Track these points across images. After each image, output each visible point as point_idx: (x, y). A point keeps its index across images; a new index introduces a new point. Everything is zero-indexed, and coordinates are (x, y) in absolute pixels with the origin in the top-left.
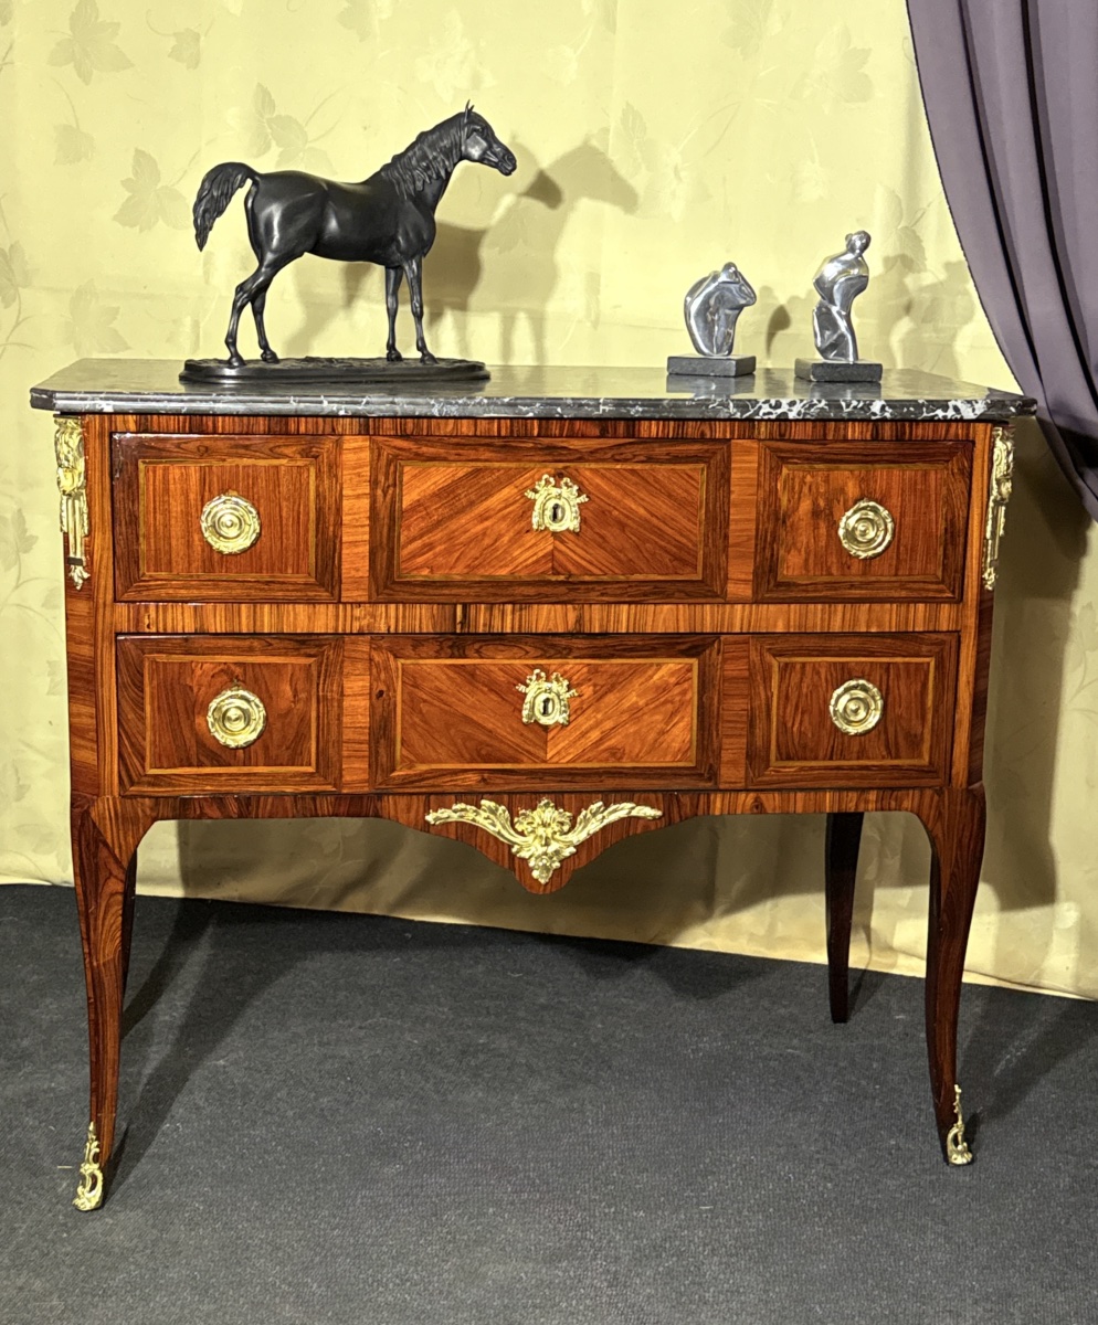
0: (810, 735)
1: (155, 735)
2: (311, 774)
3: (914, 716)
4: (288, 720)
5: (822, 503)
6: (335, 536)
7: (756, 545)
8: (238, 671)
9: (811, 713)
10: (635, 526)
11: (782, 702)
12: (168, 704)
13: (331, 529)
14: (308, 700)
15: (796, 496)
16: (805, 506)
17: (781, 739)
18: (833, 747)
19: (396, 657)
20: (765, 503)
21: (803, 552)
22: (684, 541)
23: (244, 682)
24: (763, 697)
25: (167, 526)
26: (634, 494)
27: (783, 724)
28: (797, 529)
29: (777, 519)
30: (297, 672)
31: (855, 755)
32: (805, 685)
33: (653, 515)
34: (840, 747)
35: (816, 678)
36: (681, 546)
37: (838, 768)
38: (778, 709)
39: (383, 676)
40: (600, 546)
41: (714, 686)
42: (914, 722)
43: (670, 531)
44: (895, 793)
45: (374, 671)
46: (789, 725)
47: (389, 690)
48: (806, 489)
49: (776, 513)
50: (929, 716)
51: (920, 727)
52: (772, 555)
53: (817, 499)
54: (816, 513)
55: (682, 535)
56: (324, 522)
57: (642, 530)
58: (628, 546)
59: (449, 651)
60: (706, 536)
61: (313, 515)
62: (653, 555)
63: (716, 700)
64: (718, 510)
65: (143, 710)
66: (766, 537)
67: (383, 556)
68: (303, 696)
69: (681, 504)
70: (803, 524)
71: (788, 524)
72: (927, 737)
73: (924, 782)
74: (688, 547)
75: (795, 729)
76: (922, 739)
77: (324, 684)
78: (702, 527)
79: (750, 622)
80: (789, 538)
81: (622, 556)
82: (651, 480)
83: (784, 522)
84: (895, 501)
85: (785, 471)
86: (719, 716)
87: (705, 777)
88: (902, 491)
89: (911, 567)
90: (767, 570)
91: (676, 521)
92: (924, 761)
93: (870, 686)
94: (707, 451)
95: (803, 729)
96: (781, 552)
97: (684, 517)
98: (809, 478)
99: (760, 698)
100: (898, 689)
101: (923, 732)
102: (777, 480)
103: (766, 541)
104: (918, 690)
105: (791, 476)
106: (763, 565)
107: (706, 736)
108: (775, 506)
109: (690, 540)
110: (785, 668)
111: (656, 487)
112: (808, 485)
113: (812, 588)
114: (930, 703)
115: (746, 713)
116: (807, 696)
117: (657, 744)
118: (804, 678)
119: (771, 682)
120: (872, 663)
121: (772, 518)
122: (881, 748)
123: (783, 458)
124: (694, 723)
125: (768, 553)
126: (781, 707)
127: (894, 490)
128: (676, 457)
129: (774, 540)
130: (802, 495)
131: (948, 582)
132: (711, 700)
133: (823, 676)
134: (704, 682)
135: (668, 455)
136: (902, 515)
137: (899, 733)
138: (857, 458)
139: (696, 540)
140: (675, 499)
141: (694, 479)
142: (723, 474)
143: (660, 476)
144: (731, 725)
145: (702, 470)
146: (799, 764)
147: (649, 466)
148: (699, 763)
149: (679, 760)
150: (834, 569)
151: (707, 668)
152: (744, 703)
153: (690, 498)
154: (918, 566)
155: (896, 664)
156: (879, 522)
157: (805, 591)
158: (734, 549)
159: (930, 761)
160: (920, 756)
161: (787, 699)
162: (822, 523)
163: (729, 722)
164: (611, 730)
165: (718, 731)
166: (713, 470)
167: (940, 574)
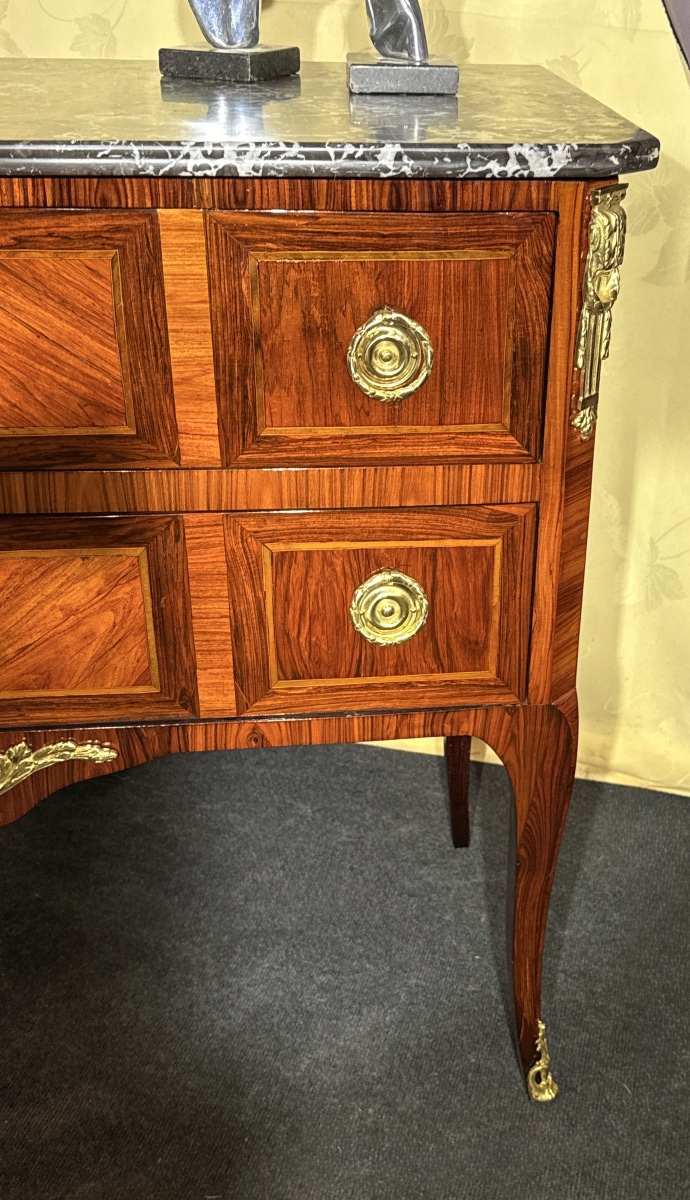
0: (324, 647)
3: (473, 617)
5: (316, 313)
7: (217, 382)
9: (324, 619)
11: (279, 606)
15: (274, 305)
16: (291, 318)
17: (282, 654)
18: (360, 660)
20: (224, 316)
21: (294, 391)
22: (99, 376)
24: (250, 597)
27: (283, 633)
28: (280, 357)
29: (247, 340)
31: (391, 670)
32: (312, 582)
34: (369, 661)
35: (328, 571)
36: (95, 384)
37: (368, 687)
38: (274, 614)
41: (175, 586)
42: (473, 624)
43: (72, 361)
44: (450, 715)
46: (294, 634)
48: (289, 293)
49: (245, 331)
50: (496, 617)
51: (483, 632)
52: (245, 397)
53: (308, 308)
54: (308, 331)
55: (92, 365)
57: (25, 358)
60: (133, 369)
62: (49, 398)
63: (180, 605)
69: (84, 317)
70: (287, 348)
71: (265, 348)
72: (493, 643)
73: (492, 700)
74: (106, 385)
75: (302, 640)
76: (486, 647)
79: (220, 495)
80: (270, 370)
82: (28, 276)
83: (258, 345)
84: (434, 310)
85: (252, 262)
86: (188, 626)
87: (177, 704)
88: (445, 294)
89: (462, 412)
90: (238, 417)
91: (81, 344)
92: (489, 674)
93: (408, 580)
94: (118, 229)
95: (314, 639)
96: (259, 392)
97: (92, 337)
98: (293, 274)
99: (248, 603)
100: (450, 582)
101: (487, 638)
102: (240, 277)
103: (231, 375)
104: (479, 583)
105: (263, 271)
106: (232, 413)
107: (171, 653)
108: (242, 320)
109: (107, 374)
110: (281, 560)
111: (38, 287)
112: (292, 285)
113: (312, 445)
114: (496, 600)
115: (228, 620)
116: (316, 596)
117: (98, 665)
118: (311, 573)
119: (261, 579)
120: (410, 550)
121: (238, 338)
122: (429, 660)
123: (247, 241)
124: (151, 635)
125: (237, 394)
126: (280, 610)
127: (432, 293)
128: (66, 238)
129: (245, 373)
130: (284, 302)
131: (519, 432)
132: (173, 603)
133: (338, 569)
134: (158, 580)
135: (50, 235)
136: (446, 333)
137: (453, 640)
138: (369, 240)
139: (117, 374)
140: (74, 309)
141: (100, 276)
142: (148, 269)
143: (42, 271)
144: (208, 637)
145: (113, 261)
146: (311, 684)
147: (22, 255)
148: (165, 688)
149: (136, 685)
150: (345, 416)
151: (162, 563)
152: (224, 608)
153: (98, 307)
154: (474, 410)
155: (445, 549)
156: (411, 344)
157: (301, 449)
158: (183, 387)
159: (498, 674)
160: (484, 668)
161: (287, 599)
162: (320, 349)
163: (205, 633)
164: (24, 649)
165: (187, 645)
166: (131, 261)
167: (507, 421)
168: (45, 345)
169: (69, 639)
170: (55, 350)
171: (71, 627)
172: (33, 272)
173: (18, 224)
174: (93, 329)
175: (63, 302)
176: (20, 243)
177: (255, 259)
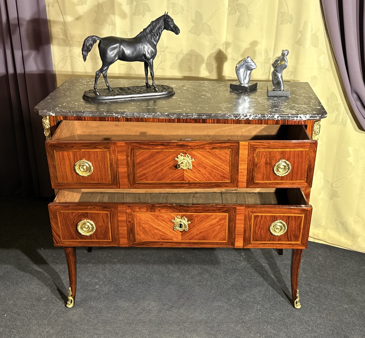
0: (263, 235)
1: (62, 231)
2: (111, 242)
3: (297, 230)
4: (102, 228)
5: (268, 160)
6: (116, 171)
7: (247, 173)
8: (85, 215)
9: (264, 229)
10: (209, 168)
11: (254, 226)
12: (65, 223)
13: (115, 169)
14: (108, 223)
15: (260, 159)
16: (263, 161)
17: (254, 236)
18: (270, 238)
19: (134, 212)
20: (250, 161)
21: (262, 174)
22: (225, 171)
23: (88, 218)
24: (249, 224)
25: (65, 169)
26: (209, 158)
27: (255, 232)
28: (260, 168)
29: (254, 165)
30: (104, 215)
31: (277, 240)
32: (262, 222)
33: (215, 164)
34: (273, 238)
35: (266, 220)
36: (223, 173)
39: (130, 217)
40: (198, 173)
41: (233, 221)
42: (296, 232)
43: (220, 169)
45: (127, 216)
46: (257, 232)
47: (132, 221)
48: (263, 156)
49: (254, 163)
50: (302, 231)
51: (299, 234)
52: (252, 175)
53: (267, 159)
54: (266, 163)
55: (224, 170)
56: (113, 167)
57: (211, 168)
58: (207, 173)
59: (150, 210)
60: (231, 170)
61: (109, 165)
62: (215, 175)
63: (234, 225)
64: (235, 163)
65: (58, 225)
66: (250, 170)
67: (131, 177)
68: (106, 221)
69: (223, 161)
70: (262, 166)
71: (257, 166)
72: (301, 236)
74: (226, 173)
75: (259, 233)
76: (299, 237)
77: (112, 219)
78: (230, 167)
80: (258, 170)
81: (205, 176)
83: (256, 166)
84: (292, 159)
85: (257, 151)
86: (235, 229)
87: (230, 245)
88: (294, 157)
89: (296, 178)
90: (251, 179)
91: (222, 166)
92: (299, 242)
93: (283, 222)
94: (232, 146)
95: (261, 233)
96: (255, 174)
97: (225, 165)
98: (264, 153)
99: (248, 225)
100: (292, 223)
101: (299, 235)
102: (254, 154)
103: (250, 171)
104: (299, 223)
105: (259, 153)
106: (249, 178)
107: (231, 234)
108: (253, 161)
109: (227, 171)
110: (256, 217)
111: (216, 156)
112: (264, 155)
113: (265, 184)
114: (302, 227)
115: (243, 228)
116: (262, 224)
117: (215, 236)
118: (262, 220)
119: (251, 220)
120: (284, 216)
121: (252, 165)
122: (286, 239)
123: (256, 147)
124: (227, 231)
125: (251, 175)
126: (254, 227)
127: (292, 156)
128: (222, 147)
129: (253, 171)
130: (262, 158)
131: (308, 182)
132: (232, 225)
133: (268, 219)
134: (230, 220)
135: (219, 147)
136: (294, 164)
137: (292, 235)
138: (280, 147)
139: (228, 171)
140: (222, 160)
141: (227, 154)
142: (237, 152)
143: (217, 153)
144: (238, 232)
145: (230, 151)
146: (260, 242)
147: (214, 150)
148: (228, 241)
149: (222, 240)
150: (272, 179)
151: (231, 216)
152: (243, 226)
153: (226, 159)
154: (299, 178)
155: (292, 216)
156: (287, 166)
157: (262, 185)
158: (240, 174)
159: (301, 243)
160: (298, 241)
161: (256, 225)
162: (268, 166)
163: (238, 231)
164: (201, 232)
165: (234, 233)
166: (234, 151)
167: (305, 180)
168: (215, 166)
169: (210, 231)
170: (217, 167)
171: (211, 228)
172: (215, 153)
173: (213, 145)
174: (225, 163)
175: (220, 159)
176: (213, 148)
177: (257, 150)
